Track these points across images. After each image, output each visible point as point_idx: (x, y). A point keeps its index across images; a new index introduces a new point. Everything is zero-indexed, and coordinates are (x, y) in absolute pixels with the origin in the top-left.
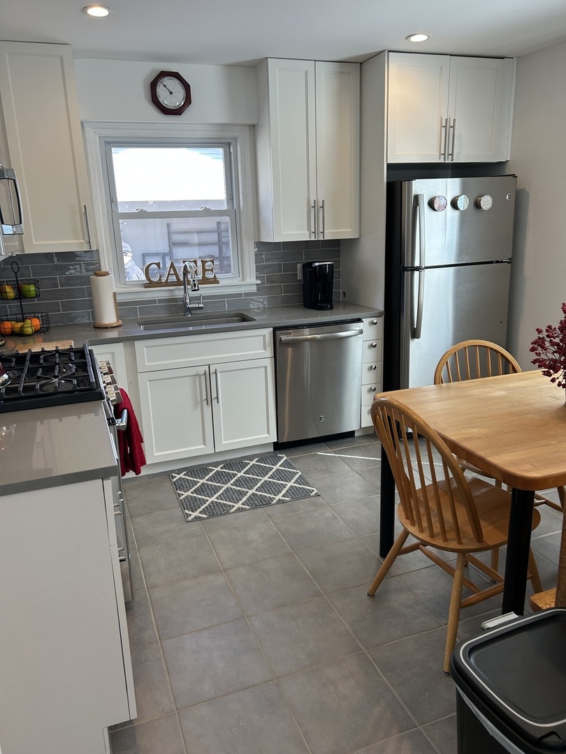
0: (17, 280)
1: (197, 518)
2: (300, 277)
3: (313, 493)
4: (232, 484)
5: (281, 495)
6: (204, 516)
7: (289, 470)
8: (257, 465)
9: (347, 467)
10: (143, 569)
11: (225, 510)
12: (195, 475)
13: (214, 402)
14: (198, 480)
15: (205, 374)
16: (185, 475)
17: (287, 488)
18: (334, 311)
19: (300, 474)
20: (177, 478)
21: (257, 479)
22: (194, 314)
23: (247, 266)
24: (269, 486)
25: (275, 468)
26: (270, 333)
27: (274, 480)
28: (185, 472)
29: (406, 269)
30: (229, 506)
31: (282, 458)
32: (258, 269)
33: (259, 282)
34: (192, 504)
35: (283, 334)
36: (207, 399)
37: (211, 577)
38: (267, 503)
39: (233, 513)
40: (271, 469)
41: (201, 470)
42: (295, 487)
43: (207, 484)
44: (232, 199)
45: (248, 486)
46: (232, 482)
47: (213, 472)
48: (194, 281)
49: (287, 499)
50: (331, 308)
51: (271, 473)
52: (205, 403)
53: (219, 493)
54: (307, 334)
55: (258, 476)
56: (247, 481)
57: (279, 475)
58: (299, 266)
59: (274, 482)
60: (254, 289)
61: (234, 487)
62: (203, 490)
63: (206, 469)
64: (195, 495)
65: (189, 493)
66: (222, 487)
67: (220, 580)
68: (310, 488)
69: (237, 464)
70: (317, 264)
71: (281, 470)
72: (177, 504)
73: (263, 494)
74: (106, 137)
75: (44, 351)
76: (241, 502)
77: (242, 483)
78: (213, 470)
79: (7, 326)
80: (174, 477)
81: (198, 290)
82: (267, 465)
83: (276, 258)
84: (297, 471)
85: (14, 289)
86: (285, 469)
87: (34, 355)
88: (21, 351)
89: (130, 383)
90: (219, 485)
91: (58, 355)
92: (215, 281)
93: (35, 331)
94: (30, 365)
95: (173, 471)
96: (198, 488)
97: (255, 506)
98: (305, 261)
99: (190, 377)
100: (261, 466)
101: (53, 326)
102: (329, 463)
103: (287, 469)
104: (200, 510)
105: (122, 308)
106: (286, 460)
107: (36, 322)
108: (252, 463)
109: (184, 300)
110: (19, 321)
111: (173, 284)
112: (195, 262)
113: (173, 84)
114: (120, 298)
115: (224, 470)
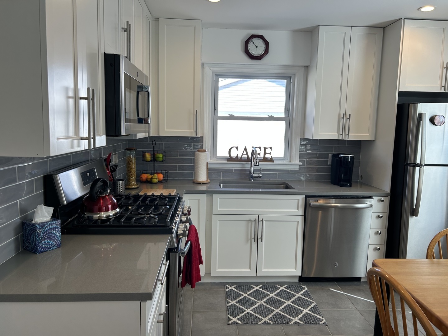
0: (154, 151)
1: (235, 323)
2: (330, 163)
3: (322, 322)
4: (264, 302)
5: (297, 318)
6: (240, 322)
7: (307, 299)
8: (285, 290)
9: (351, 305)
11: (255, 321)
12: (241, 289)
13: (260, 240)
14: (242, 293)
15: (255, 221)
16: (235, 288)
17: (303, 313)
18: (352, 188)
19: (315, 304)
20: (230, 289)
21: (283, 302)
22: (256, 180)
23: (293, 153)
24: (291, 309)
25: (297, 295)
26: (303, 198)
27: (295, 305)
28: (236, 286)
29: (410, 165)
30: (259, 318)
31: (304, 288)
32: (301, 156)
33: (301, 164)
34: (234, 311)
35: (312, 200)
36: (254, 238)
38: (286, 322)
39: (260, 325)
40: (294, 296)
41: (244, 286)
42: (310, 314)
43: (247, 298)
44: (288, 111)
45: (275, 306)
46: (265, 300)
47: (254, 290)
48: (256, 160)
49: (301, 323)
50: (350, 186)
51: (293, 299)
52: (253, 240)
53: (254, 307)
54: (333, 203)
55: (284, 299)
56: (276, 302)
57: (299, 301)
58: (330, 156)
59: (294, 307)
60: (297, 168)
61: (265, 304)
62: (244, 302)
63: (250, 287)
64: (238, 305)
65: (234, 302)
66: (257, 302)
68: (320, 317)
69: (270, 286)
70: (342, 155)
71: (301, 298)
72: (224, 309)
73: (285, 314)
74: (216, 72)
75: (153, 195)
76: (267, 318)
77: (271, 302)
78: (254, 288)
79: (144, 176)
80: (227, 288)
81: (258, 165)
82: (292, 292)
83: (314, 149)
84: (313, 301)
85: (151, 155)
86: (305, 298)
87: (146, 197)
88: (141, 194)
89: (207, 220)
90: (256, 300)
91: (158, 199)
92: (271, 160)
93: (159, 181)
94: (139, 204)
95: (228, 283)
96: (241, 299)
97: (277, 323)
98: (334, 153)
99: (245, 222)
100: (287, 291)
101: (170, 179)
102: (338, 299)
103: (306, 298)
104: (238, 317)
105: (210, 172)
106: (306, 291)
107: (161, 176)
108: (282, 288)
109: (250, 170)
110: (151, 174)
111: (245, 160)
112: (260, 148)
113: (259, 42)
114: (210, 166)
115: (262, 290)
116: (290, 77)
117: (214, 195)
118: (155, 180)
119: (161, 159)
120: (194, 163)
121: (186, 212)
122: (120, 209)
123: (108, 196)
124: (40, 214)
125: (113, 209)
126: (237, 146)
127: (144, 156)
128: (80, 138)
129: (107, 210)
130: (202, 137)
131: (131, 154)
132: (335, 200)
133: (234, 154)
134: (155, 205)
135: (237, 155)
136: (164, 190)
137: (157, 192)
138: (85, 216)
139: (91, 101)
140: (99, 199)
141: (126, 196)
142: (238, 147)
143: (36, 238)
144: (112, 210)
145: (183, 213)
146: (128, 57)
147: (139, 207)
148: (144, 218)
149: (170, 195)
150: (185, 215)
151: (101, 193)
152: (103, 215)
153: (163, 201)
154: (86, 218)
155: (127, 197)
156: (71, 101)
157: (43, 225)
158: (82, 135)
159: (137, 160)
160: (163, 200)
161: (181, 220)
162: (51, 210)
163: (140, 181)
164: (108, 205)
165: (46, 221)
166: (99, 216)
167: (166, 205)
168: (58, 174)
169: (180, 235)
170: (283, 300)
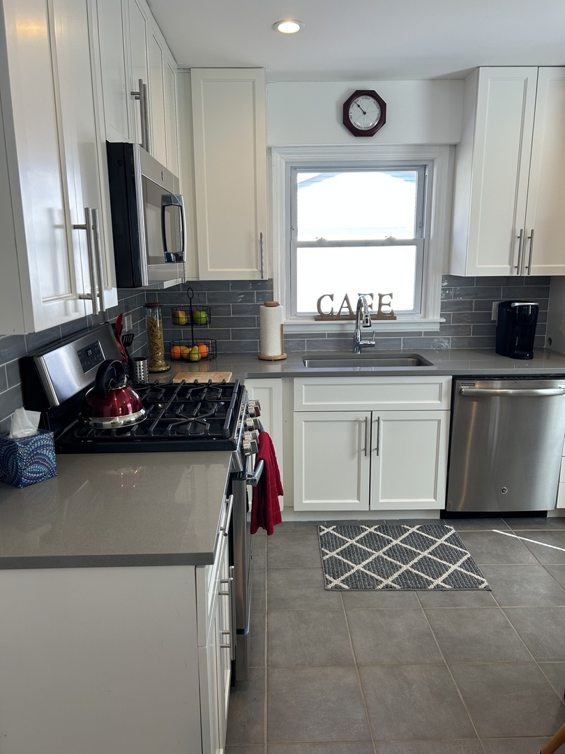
0: (191, 306)
1: (337, 588)
2: (494, 317)
3: (483, 586)
4: (384, 553)
5: (441, 579)
6: (346, 587)
7: (456, 547)
8: (418, 534)
9: (531, 558)
10: (268, 640)
11: (370, 585)
12: (345, 531)
13: (374, 453)
14: (347, 539)
15: (366, 421)
16: (334, 530)
17: (450, 571)
18: (534, 361)
19: (469, 555)
20: (325, 532)
21: (415, 552)
22: (365, 351)
23: (430, 302)
24: (428, 565)
25: (440, 542)
26: (449, 381)
27: (435, 558)
28: (335, 527)
30: (377, 580)
31: (450, 530)
32: (444, 306)
33: (444, 320)
34: (334, 568)
35: (465, 385)
36: (365, 449)
37: (340, 671)
38: (422, 586)
39: (379, 590)
40: (434, 542)
41: (349, 526)
42: (461, 572)
43: (356, 546)
44: (422, 227)
45: (402, 560)
46: (385, 549)
47: (366, 533)
48: (366, 316)
49: (447, 586)
50: (531, 357)
51: (432, 548)
52: (363, 453)
53: (367, 561)
54: (497, 388)
55: (416, 548)
56: (403, 552)
57: (442, 551)
58: (495, 305)
59: (435, 561)
60: (437, 328)
61: (386, 557)
62: (350, 553)
63: (358, 528)
64: (340, 557)
65: (334, 554)
66: (373, 554)
67: (350, 678)
68: (479, 577)
69: (392, 526)
70: (517, 304)
71: (446, 546)
72: (319, 565)
73: (420, 573)
74: (293, 162)
75: (196, 384)
76: (391, 579)
77: (396, 553)
78: (366, 530)
79: (177, 350)
80: (321, 530)
81: (370, 326)
82: (430, 537)
83: (467, 295)
84: (466, 551)
85: (186, 315)
86: (451, 545)
87: (185, 387)
88: (176, 381)
89: (285, 421)
90: (369, 550)
91: (206, 390)
92: (392, 316)
93: (202, 358)
94: (175, 399)
95: (322, 523)
96: (345, 549)
97: (407, 588)
98: (503, 300)
99: (348, 423)
100: (422, 536)
101: (220, 354)
102: (508, 548)
103: (454, 546)
104: (343, 578)
105: (287, 339)
106: (454, 534)
107: (204, 349)
108: (412, 530)
109: (355, 335)
110: (188, 347)
111: (345, 318)
112: (371, 295)
113: (368, 104)
114: (287, 330)
115: (379, 533)
116: (425, 167)
117: (296, 380)
118: (196, 357)
119: (204, 321)
120: (259, 326)
121: (252, 411)
122: (146, 409)
123: (124, 388)
124: (20, 423)
125: (135, 410)
126: (331, 294)
127: (175, 317)
128: (78, 297)
129: (126, 412)
130: (271, 280)
131: (154, 313)
132: (502, 383)
133: (326, 309)
134: (201, 401)
135: (332, 309)
136: (213, 374)
137: (203, 378)
138: (90, 423)
139: (92, 231)
140: (111, 394)
141: (152, 385)
142: (333, 295)
143: (17, 463)
144: (133, 413)
145: (247, 412)
146: (145, 145)
147: (175, 405)
148: (187, 423)
149: (225, 384)
150: (252, 416)
151: (113, 385)
152: (120, 421)
153: (213, 393)
154: (91, 426)
155: (155, 388)
156: (60, 233)
157: (26, 441)
158: (80, 291)
159: (164, 322)
160: (212, 391)
161: (245, 425)
162: (37, 415)
163: (171, 358)
164: (127, 403)
165: (30, 435)
166: (114, 423)
167: (218, 400)
168: (42, 355)
169: (247, 450)
170: (415, 550)
